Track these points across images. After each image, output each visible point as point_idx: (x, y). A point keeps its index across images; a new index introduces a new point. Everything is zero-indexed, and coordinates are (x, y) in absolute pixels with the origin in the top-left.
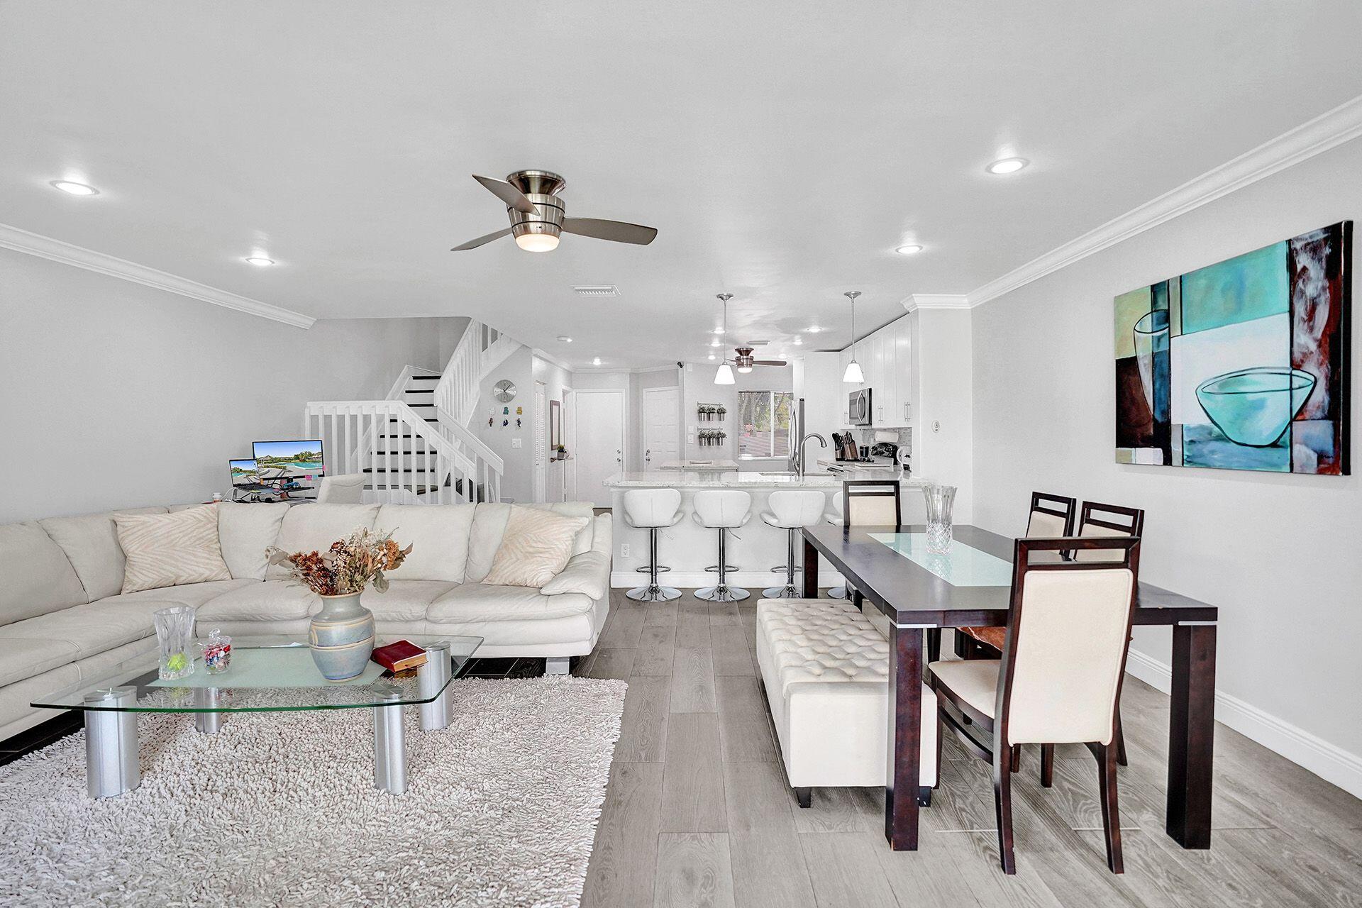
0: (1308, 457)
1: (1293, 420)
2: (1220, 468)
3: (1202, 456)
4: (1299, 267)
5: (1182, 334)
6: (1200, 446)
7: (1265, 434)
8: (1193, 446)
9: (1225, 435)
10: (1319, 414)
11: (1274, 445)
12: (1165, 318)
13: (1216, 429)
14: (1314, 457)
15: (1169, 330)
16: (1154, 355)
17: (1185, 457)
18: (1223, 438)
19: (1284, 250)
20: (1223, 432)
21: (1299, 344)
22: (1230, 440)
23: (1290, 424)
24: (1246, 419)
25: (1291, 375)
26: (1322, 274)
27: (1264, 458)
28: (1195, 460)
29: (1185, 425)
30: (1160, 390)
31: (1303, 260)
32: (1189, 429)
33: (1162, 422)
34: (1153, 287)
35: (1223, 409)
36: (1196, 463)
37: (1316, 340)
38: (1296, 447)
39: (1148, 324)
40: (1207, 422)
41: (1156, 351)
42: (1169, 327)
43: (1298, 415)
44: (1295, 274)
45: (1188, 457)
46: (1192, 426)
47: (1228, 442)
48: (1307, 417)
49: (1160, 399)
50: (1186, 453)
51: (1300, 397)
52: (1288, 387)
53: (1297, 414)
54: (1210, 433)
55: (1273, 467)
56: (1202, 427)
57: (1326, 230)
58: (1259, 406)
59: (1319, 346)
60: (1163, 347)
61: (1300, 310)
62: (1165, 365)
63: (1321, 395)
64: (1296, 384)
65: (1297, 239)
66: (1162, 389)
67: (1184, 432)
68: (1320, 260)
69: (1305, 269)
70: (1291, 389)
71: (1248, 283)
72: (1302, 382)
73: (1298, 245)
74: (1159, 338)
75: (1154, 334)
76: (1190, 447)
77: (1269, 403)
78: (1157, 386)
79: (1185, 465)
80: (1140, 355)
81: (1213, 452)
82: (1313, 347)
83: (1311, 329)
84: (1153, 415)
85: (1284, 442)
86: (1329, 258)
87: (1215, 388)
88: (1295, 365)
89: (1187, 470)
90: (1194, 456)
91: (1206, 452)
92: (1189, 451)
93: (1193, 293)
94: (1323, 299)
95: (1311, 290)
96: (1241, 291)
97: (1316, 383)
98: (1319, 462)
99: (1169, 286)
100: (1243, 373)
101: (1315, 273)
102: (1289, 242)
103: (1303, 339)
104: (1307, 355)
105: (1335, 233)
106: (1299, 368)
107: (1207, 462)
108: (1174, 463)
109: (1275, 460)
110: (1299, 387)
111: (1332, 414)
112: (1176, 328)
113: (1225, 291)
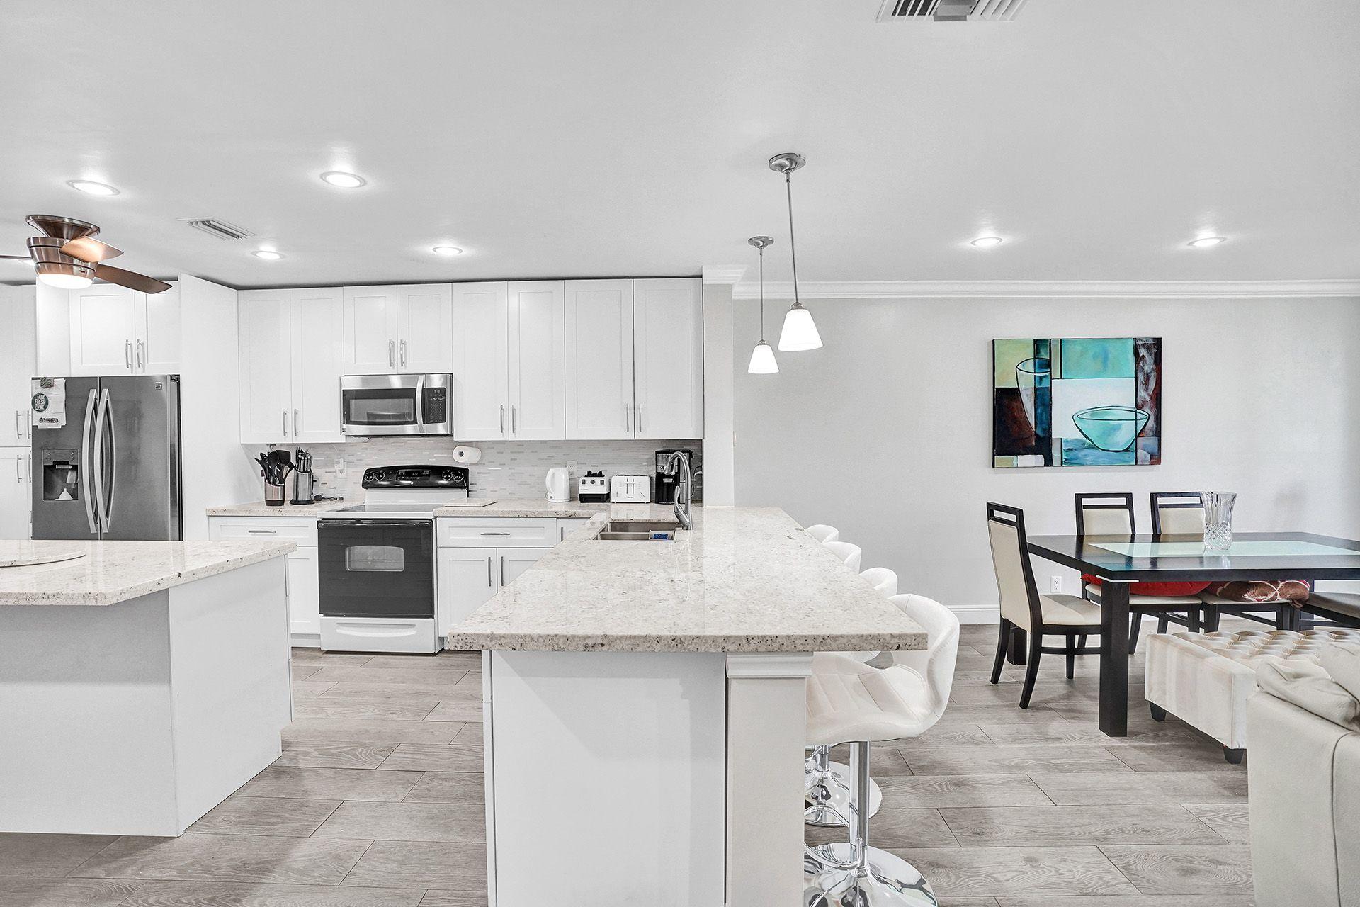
0: (1146, 456)
1: (1137, 436)
2: (1091, 465)
3: (1078, 458)
4: (1141, 355)
5: (1061, 378)
6: (1076, 453)
7: (1122, 444)
8: (1070, 453)
9: (1095, 445)
10: (1151, 434)
11: (1126, 450)
12: (1047, 365)
13: (1088, 441)
14: (1149, 456)
15: (1051, 374)
16: (1036, 390)
17: (1064, 460)
18: (1093, 447)
19: (1132, 343)
20: (1093, 443)
21: (1140, 395)
23: (1136, 439)
24: (1109, 435)
25: (1136, 412)
26: (1152, 362)
27: (1122, 458)
28: (1073, 461)
29: (1064, 438)
30: (1042, 414)
31: (1142, 352)
32: (1067, 442)
33: (1044, 437)
34: (1036, 341)
35: (1093, 430)
36: (1072, 464)
37: (1149, 395)
38: (1139, 451)
39: (1030, 366)
40: (1081, 437)
41: (1038, 386)
42: (1050, 371)
43: (1140, 435)
44: (1138, 359)
45: (1066, 459)
46: (1069, 439)
47: (1097, 449)
48: (1145, 435)
49: (1042, 420)
50: (1064, 457)
51: (1141, 424)
52: (1134, 419)
53: (1139, 433)
54: (1084, 444)
55: (1125, 463)
56: (1077, 440)
57: (1154, 339)
58: (1117, 428)
59: (1151, 398)
60: (1045, 384)
61: (1141, 377)
62: (1047, 398)
63: (1151, 423)
64: (1139, 416)
65: (1140, 339)
66: (1044, 413)
67: (1064, 444)
68: (1151, 354)
69: (1143, 356)
70: (1136, 420)
71: (1110, 356)
72: (1142, 416)
73: (1140, 343)
74: (1041, 378)
75: (1037, 375)
76: (1067, 453)
77: (1123, 427)
78: (1039, 411)
79: (1064, 465)
80: (1022, 387)
81: (1085, 456)
82: (1148, 399)
83: (1147, 389)
84: (1035, 432)
85: (1132, 449)
86: (1156, 354)
87: (1089, 416)
88: (1138, 407)
89: (1066, 468)
90: (1071, 459)
91: (1080, 456)
92: (1066, 456)
93: (1071, 353)
94: (1153, 374)
95: (1146, 369)
96: (1106, 359)
97: (1149, 417)
98: (1151, 458)
99: (1050, 344)
100: (1108, 408)
101: (1149, 360)
102: (1135, 339)
103: (1142, 393)
104: (1144, 402)
105: (1158, 342)
106: (1140, 409)
107: (1081, 462)
108: (1054, 464)
109: (1127, 459)
110: (1141, 419)
111: (1158, 434)
112: (1057, 374)
113: (1095, 357)
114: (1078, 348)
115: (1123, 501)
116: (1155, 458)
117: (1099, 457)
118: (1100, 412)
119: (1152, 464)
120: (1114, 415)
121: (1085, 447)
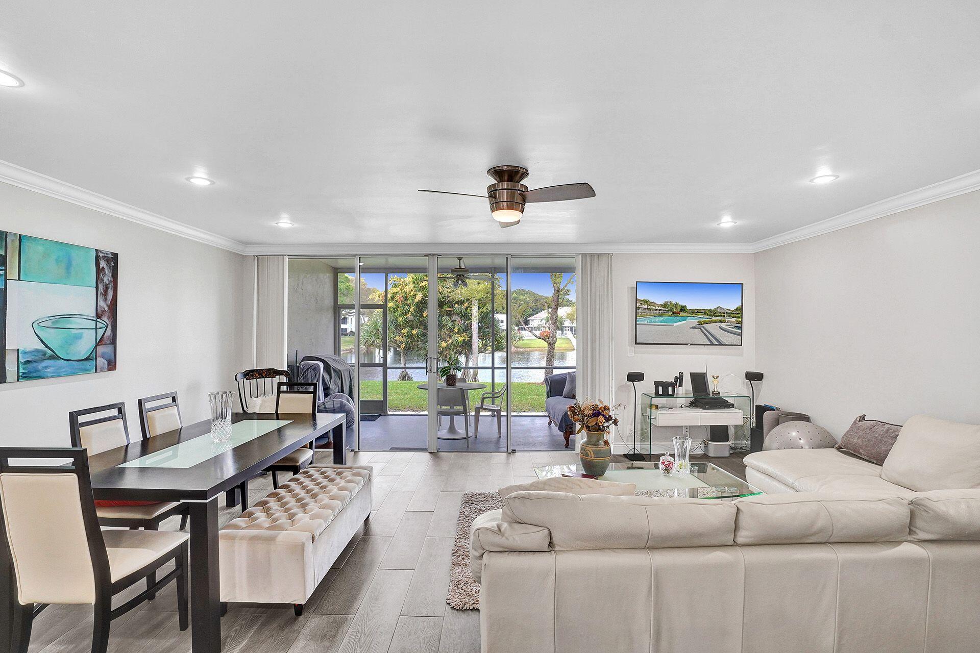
0: (104, 363)
1: (97, 345)
2: (52, 377)
3: (37, 371)
4: (101, 267)
6: (35, 365)
7: (83, 352)
8: (29, 366)
9: (56, 355)
10: (108, 342)
11: (87, 359)
13: (49, 351)
14: (106, 363)
15: (6, 273)
17: (20, 374)
18: (55, 357)
19: (94, 254)
20: (55, 354)
21: (100, 305)
22: (60, 358)
23: (96, 347)
24: (71, 344)
25: (96, 321)
26: (110, 274)
27: (83, 367)
28: (31, 375)
29: (20, 348)
31: (103, 264)
32: (25, 353)
35: (54, 339)
36: (31, 377)
37: (107, 306)
38: (98, 359)
40: (42, 347)
42: (6, 270)
43: (99, 343)
44: (99, 271)
45: (23, 373)
46: (27, 350)
47: (58, 359)
48: (103, 343)
50: (21, 370)
51: (101, 332)
52: (95, 327)
54: (45, 354)
55: (86, 371)
56: (37, 351)
57: (113, 253)
58: (78, 337)
59: (109, 309)
61: (101, 288)
63: (109, 332)
64: (99, 325)
65: (101, 252)
67: (20, 355)
68: (110, 267)
69: (103, 267)
70: (96, 329)
71: (74, 263)
72: (101, 325)
73: (101, 255)
76: (26, 366)
77: (84, 335)
79: (20, 380)
81: (46, 367)
82: (106, 309)
83: (105, 300)
85: (92, 357)
86: (113, 267)
87: (49, 324)
88: (99, 316)
89: (23, 383)
90: (30, 372)
91: (40, 367)
92: (24, 369)
93: (32, 253)
94: (111, 286)
95: (106, 280)
96: (69, 266)
97: (107, 326)
98: (108, 366)
99: (6, 237)
100: (70, 316)
101: (107, 271)
102: (97, 250)
103: (102, 303)
104: (104, 312)
105: (115, 256)
106: (100, 318)
107: (41, 374)
108: (8, 380)
109: (88, 367)
110: (100, 328)
111: (114, 342)
112: (13, 273)
113: (57, 261)
114: (40, 248)
115: (114, 412)
116: (112, 365)
117: (60, 368)
118: (60, 320)
119: (109, 370)
120: (76, 323)
121: (44, 357)
